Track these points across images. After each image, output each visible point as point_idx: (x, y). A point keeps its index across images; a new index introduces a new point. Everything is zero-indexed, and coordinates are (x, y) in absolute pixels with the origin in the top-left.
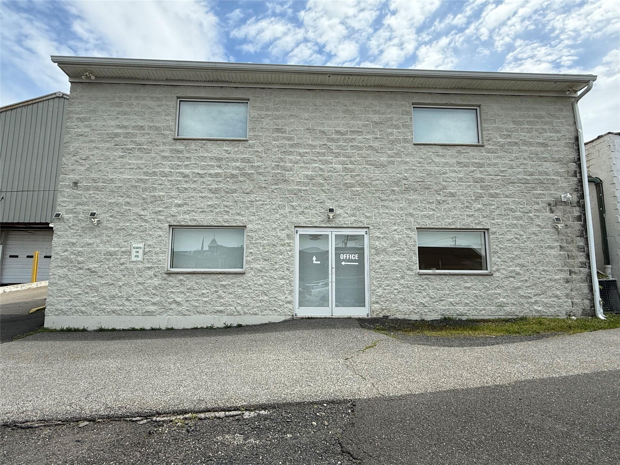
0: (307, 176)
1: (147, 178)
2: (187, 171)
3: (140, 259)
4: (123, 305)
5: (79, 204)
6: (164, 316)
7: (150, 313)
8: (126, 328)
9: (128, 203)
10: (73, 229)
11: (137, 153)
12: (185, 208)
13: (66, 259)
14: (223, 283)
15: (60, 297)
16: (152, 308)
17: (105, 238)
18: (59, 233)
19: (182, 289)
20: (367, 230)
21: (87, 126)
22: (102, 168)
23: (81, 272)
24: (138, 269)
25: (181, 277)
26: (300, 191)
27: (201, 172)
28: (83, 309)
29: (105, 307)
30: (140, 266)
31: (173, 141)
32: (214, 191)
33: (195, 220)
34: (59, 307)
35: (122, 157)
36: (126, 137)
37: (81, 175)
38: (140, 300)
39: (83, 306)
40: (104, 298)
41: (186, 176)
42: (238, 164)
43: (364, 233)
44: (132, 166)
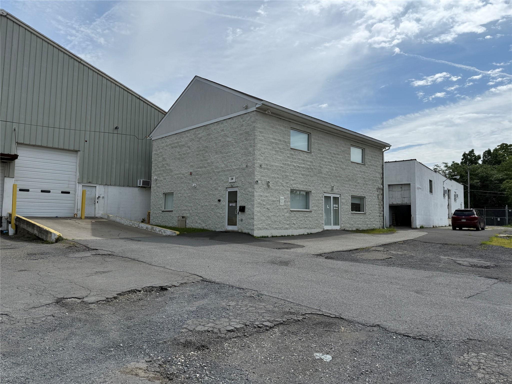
0: (327, 171)
1: (284, 166)
2: (295, 165)
3: (283, 204)
4: (279, 225)
5: (262, 176)
6: (291, 230)
7: (287, 229)
8: (280, 236)
9: (278, 178)
10: (261, 188)
11: (280, 154)
12: (295, 182)
13: (259, 203)
14: (306, 215)
15: (258, 221)
16: (287, 226)
17: (272, 194)
18: (257, 190)
19: (295, 218)
20: (340, 195)
21: (263, 136)
22: (269, 159)
23: (264, 209)
24: (282, 209)
25: (295, 213)
26: (325, 177)
27: (299, 165)
28: (266, 227)
29: (273, 226)
30: (283, 207)
31: (291, 149)
32: (303, 175)
33: (298, 187)
34: (258, 226)
35: (275, 154)
36: (276, 145)
37: (262, 161)
38: (283, 223)
39: (267, 226)
40: (273, 222)
41: (295, 167)
42: (309, 163)
43: (339, 197)
44: (279, 160)
